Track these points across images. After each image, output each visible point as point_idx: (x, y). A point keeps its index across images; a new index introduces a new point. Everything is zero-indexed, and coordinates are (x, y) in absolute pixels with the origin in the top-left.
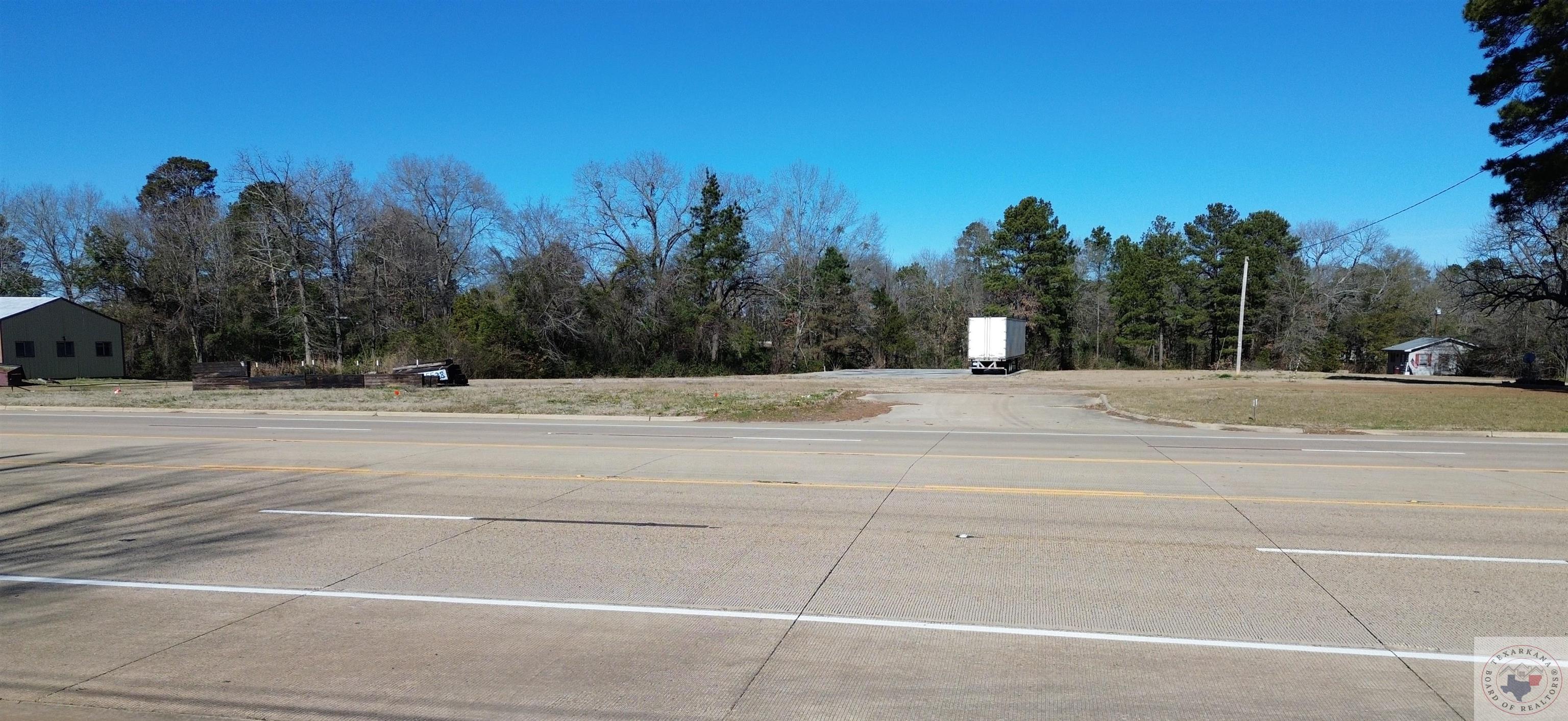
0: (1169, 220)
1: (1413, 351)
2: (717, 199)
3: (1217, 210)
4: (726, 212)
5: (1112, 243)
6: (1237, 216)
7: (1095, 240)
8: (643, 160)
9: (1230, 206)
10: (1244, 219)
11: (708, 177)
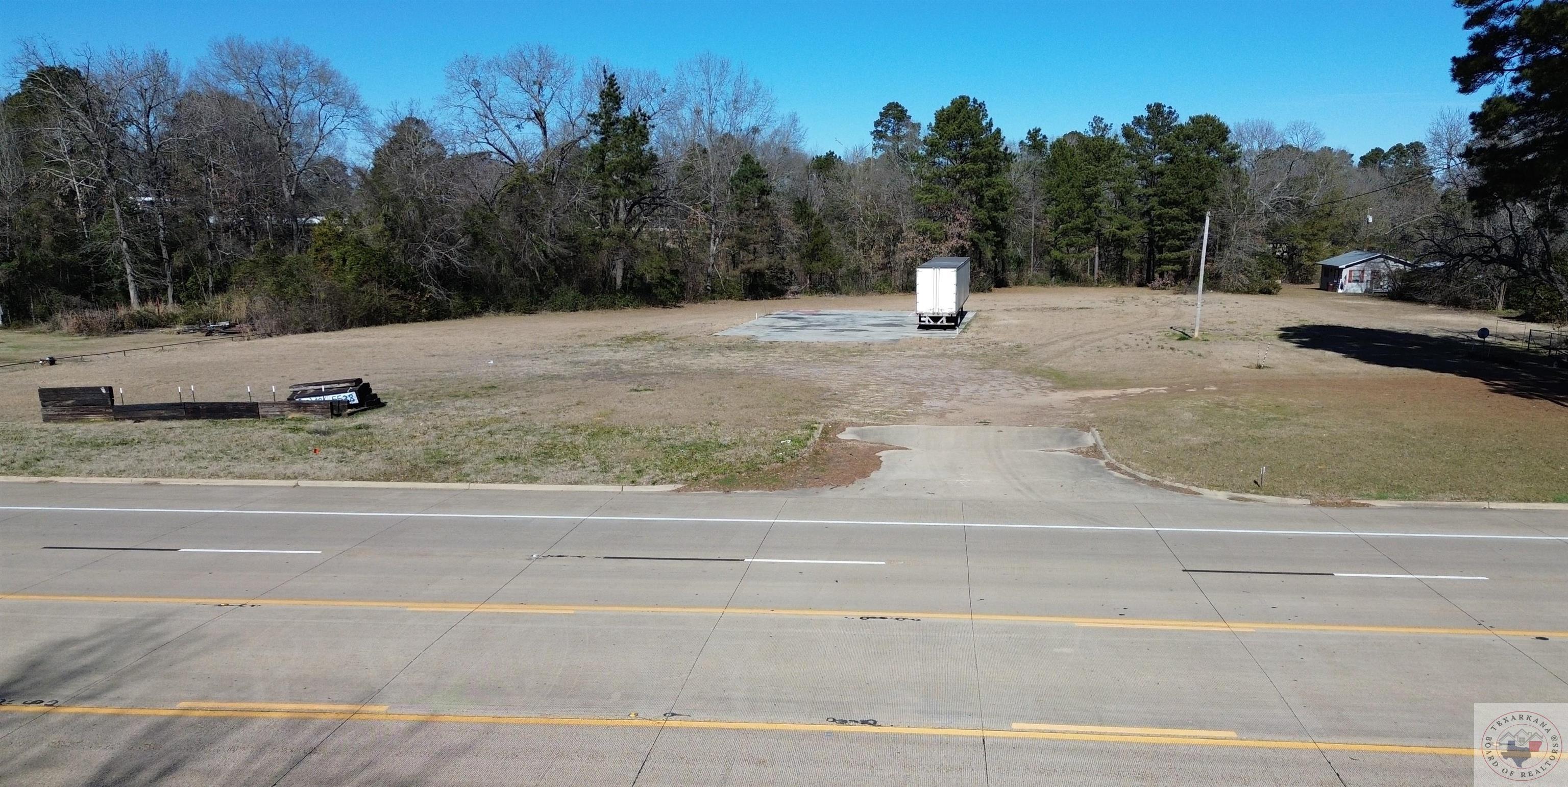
0: (1106, 121)
1: (1347, 267)
2: (618, 103)
3: (1156, 110)
4: (630, 120)
5: (1048, 147)
6: (1176, 118)
7: (1030, 143)
8: (526, 53)
9: (1170, 107)
10: (1184, 123)
11: (605, 77)
